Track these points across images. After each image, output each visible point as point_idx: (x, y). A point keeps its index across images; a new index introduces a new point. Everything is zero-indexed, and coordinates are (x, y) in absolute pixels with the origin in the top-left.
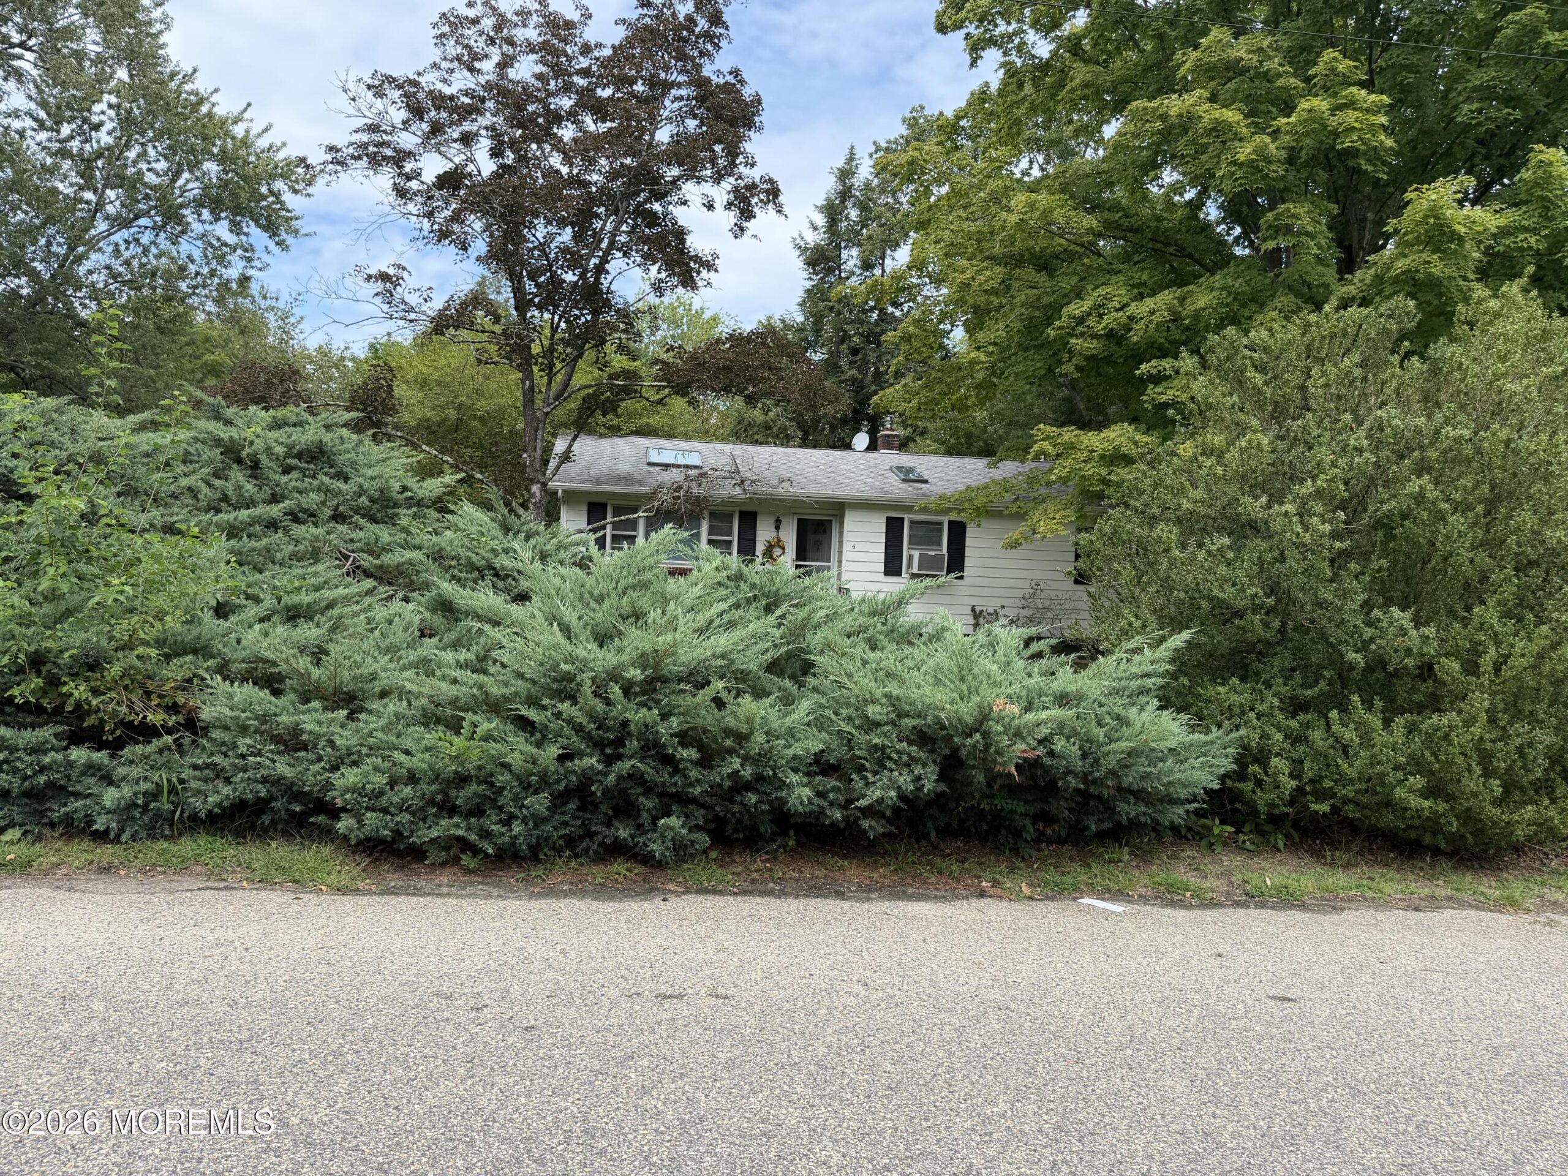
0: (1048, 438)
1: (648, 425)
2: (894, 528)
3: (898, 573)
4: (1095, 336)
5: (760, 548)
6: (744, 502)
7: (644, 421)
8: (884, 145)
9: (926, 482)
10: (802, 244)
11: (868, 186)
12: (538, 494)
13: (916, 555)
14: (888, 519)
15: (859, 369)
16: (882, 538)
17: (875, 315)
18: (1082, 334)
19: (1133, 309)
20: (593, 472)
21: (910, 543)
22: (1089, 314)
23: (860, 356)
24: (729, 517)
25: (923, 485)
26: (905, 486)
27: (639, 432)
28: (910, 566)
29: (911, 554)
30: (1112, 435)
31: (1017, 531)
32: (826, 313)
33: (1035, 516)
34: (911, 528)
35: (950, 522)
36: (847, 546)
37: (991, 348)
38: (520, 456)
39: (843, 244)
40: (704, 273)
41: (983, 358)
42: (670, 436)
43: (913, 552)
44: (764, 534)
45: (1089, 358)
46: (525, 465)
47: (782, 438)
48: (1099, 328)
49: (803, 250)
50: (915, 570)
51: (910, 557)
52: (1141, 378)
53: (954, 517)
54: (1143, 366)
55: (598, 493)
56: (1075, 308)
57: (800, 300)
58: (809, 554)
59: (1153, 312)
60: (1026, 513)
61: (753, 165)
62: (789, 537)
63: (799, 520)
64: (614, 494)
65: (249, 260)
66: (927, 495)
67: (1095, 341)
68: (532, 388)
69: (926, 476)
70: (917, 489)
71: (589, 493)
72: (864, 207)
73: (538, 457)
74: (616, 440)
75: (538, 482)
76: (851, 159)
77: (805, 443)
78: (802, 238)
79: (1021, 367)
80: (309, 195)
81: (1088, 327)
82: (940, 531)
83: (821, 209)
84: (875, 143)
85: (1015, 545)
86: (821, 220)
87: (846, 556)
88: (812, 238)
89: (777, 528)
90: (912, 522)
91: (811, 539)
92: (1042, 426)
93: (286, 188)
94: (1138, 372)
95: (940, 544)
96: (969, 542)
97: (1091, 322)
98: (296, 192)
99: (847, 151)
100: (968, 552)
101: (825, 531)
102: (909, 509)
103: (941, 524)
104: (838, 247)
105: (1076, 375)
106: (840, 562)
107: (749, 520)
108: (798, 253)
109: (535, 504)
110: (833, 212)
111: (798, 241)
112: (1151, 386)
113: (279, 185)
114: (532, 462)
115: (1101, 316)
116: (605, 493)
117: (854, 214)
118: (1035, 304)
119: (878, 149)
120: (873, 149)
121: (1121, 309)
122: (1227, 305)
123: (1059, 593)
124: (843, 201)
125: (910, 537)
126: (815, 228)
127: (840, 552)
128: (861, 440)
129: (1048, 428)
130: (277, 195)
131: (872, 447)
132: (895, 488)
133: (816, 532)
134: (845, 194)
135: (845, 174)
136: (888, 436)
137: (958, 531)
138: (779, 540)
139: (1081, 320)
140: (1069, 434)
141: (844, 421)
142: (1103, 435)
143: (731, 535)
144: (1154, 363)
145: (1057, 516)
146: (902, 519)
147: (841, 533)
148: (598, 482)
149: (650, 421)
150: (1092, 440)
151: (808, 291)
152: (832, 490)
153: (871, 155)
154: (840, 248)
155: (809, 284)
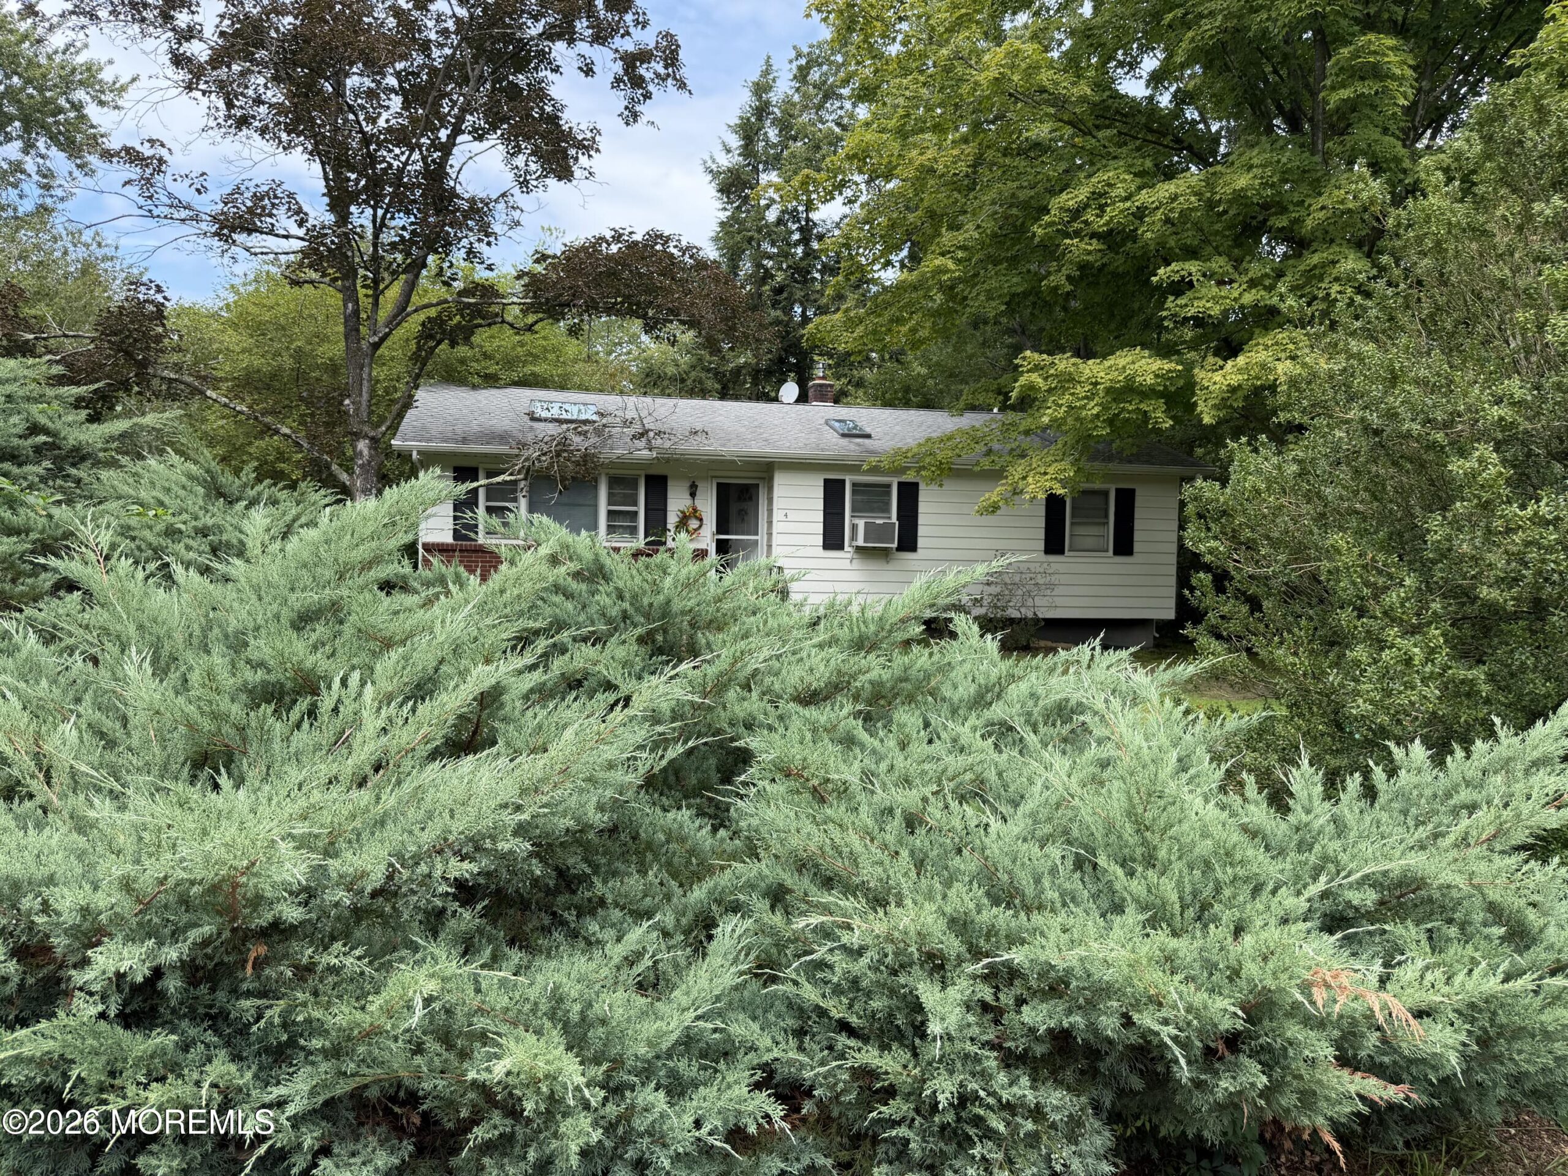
0: (1037, 368)
1: (533, 374)
2: (833, 493)
3: (840, 547)
4: (1093, 235)
5: (672, 519)
6: (650, 464)
7: (529, 369)
8: (805, 50)
9: (868, 436)
10: (714, 167)
11: (788, 102)
12: (366, 452)
13: (861, 524)
14: (826, 481)
15: (784, 309)
16: (820, 505)
17: (800, 251)
18: (1077, 233)
19: (1144, 197)
20: (459, 429)
21: (854, 510)
22: (1087, 206)
23: (785, 295)
24: (633, 483)
25: (866, 441)
26: (845, 442)
27: (523, 383)
28: (854, 537)
29: (855, 525)
30: (1122, 362)
31: (995, 493)
32: (745, 245)
33: (1017, 471)
34: (854, 492)
35: (900, 484)
36: (777, 515)
37: (960, 254)
38: (341, 403)
39: (761, 167)
40: (583, 160)
41: (951, 265)
42: (562, 387)
43: (856, 521)
44: (677, 503)
45: (1083, 267)
46: (346, 413)
47: (699, 392)
48: (1100, 224)
49: (715, 174)
50: (860, 542)
51: (854, 527)
52: (1159, 287)
53: (909, 477)
54: (1161, 271)
55: (466, 455)
56: (1069, 199)
57: (713, 234)
58: (732, 526)
59: (1174, 198)
60: (1003, 469)
61: (645, 25)
62: (708, 507)
63: (719, 485)
64: (486, 455)
65: (47, 187)
66: (873, 452)
67: (1094, 241)
68: (356, 312)
69: (868, 430)
70: (859, 445)
71: (454, 455)
72: (784, 126)
73: (364, 404)
74: (494, 392)
75: (366, 436)
76: (766, 73)
77: (723, 396)
78: (714, 161)
79: (994, 283)
80: (117, 107)
81: (1086, 222)
82: (888, 494)
83: (735, 129)
84: (795, 48)
85: (994, 508)
86: (735, 142)
87: (777, 527)
88: (725, 161)
89: (693, 495)
90: (854, 485)
91: (734, 508)
92: (1028, 353)
93: (88, 97)
94: (1154, 279)
95: (887, 509)
96: (922, 508)
97: (1090, 216)
98: (102, 103)
99: (763, 62)
100: (922, 519)
101: (750, 498)
102: (855, 469)
103: (889, 486)
104: (756, 170)
105: (1069, 288)
106: (770, 534)
107: (657, 486)
108: (709, 177)
109: (362, 466)
110: (748, 132)
111: (709, 163)
112: (1171, 298)
113: (80, 95)
114: (357, 410)
115: (1102, 208)
116: (476, 455)
117: (773, 134)
118: (1012, 201)
119: (799, 55)
120: (793, 54)
121: (1127, 199)
122: (1272, 186)
123: (1032, 566)
124: (760, 119)
125: (853, 502)
126: (729, 151)
127: (770, 523)
128: (790, 390)
129: (1036, 356)
130: (78, 107)
131: (803, 398)
132: (833, 445)
133: (740, 499)
134: (762, 110)
135: (761, 89)
136: (821, 385)
137: (909, 494)
138: (695, 510)
139: (1076, 213)
140: (1064, 363)
141: (769, 373)
142: (1107, 363)
143: (635, 504)
144: (1174, 266)
145: (1051, 470)
146: (843, 481)
147: (770, 500)
148: (465, 440)
149: (537, 369)
150: (1091, 368)
151: (722, 224)
152: (757, 447)
153: (791, 62)
154: (757, 172)
155: (723, 216)
